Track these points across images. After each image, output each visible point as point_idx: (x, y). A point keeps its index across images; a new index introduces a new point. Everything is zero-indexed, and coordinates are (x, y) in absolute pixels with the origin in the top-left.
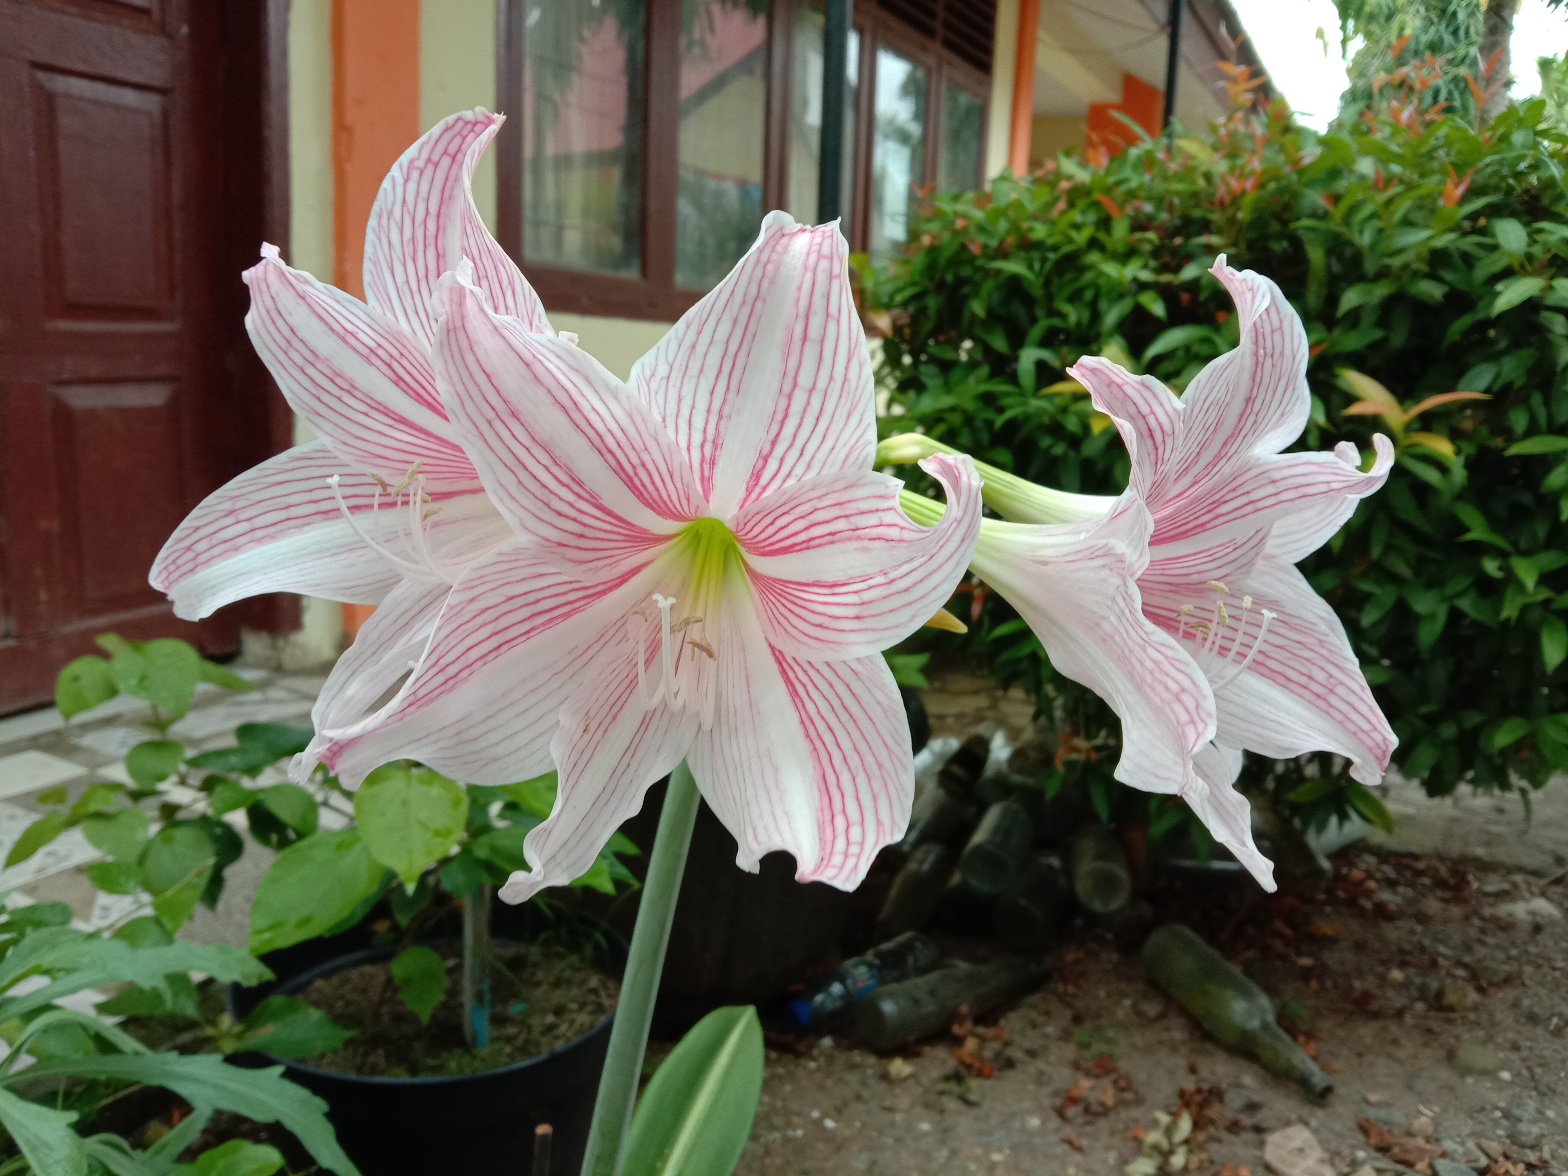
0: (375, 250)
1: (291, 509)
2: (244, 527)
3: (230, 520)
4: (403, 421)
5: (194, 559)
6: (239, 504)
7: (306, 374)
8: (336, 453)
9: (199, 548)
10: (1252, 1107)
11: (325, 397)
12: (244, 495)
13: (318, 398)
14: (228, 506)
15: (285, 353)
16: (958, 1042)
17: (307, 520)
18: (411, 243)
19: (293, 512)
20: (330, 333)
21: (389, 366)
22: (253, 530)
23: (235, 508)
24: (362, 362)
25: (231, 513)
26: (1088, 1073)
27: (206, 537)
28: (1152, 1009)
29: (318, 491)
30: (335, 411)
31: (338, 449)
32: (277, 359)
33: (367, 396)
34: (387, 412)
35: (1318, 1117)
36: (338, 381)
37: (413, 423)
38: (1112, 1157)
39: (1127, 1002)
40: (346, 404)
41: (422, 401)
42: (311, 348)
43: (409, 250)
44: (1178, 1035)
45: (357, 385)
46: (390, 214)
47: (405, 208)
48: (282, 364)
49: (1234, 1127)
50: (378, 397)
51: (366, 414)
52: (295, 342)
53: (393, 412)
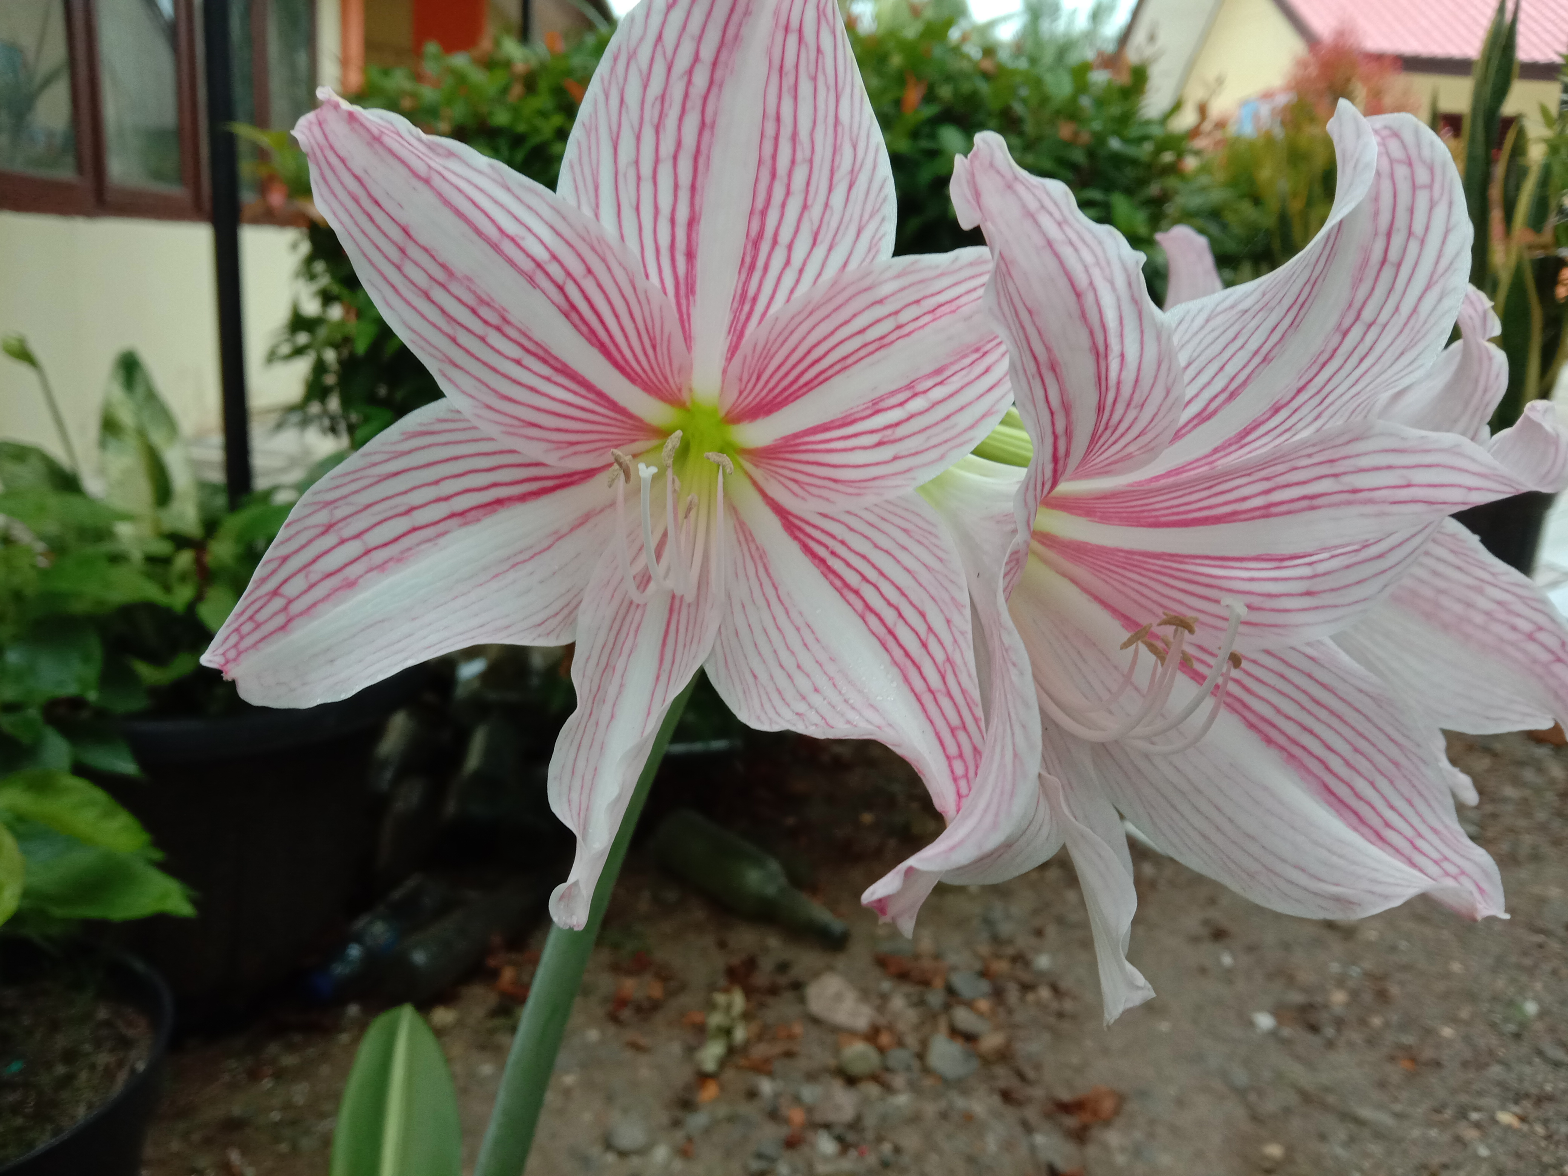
0: (596, 111)
1: (415, 513)
2: (353, 549)
3: (330, 540)
4: (565, 370)
5: (285, 608)
6: (339, 513)
7: (433, 302)
8: (476, 422)
9: (291, 589)
10: (783, 967)
11: (464, 338)
12: (345, 497)
13: (454, 340)
14: (322, 517)
15: (399, 268)
16: (493, 975)
17: (441, 527)
18: (658, 104)
19: (422, 517)
20: (475, 237)
21: (561, 288)
22: (368, 552)
23: (334, 520)
24: (523, 282)
25: (328, 528)
26: (630, 973)
27: (300, 571)
28: (671, 895)
29: (447, 481)
30: (478, 359)
31: (479, 416)
32: (385, 278)
33: (525, 335)
34: (545, 357)
35: (841, 961)
36: (484, 312)
37: (576, 373)
38: (676, 1048)
39: (646, 895)
40: (493, 348)
41: (594, 340)
42: (441, 260)
43: (651, 115)
44: (699, 914)
45: (510, 318)
46: (632, 56)
47: (659, 48)
48: (393, 287)
49: (774, 991)
50: (538, 336)
51: (518, 362)
52: (413, 251)
53: (556, 359)
